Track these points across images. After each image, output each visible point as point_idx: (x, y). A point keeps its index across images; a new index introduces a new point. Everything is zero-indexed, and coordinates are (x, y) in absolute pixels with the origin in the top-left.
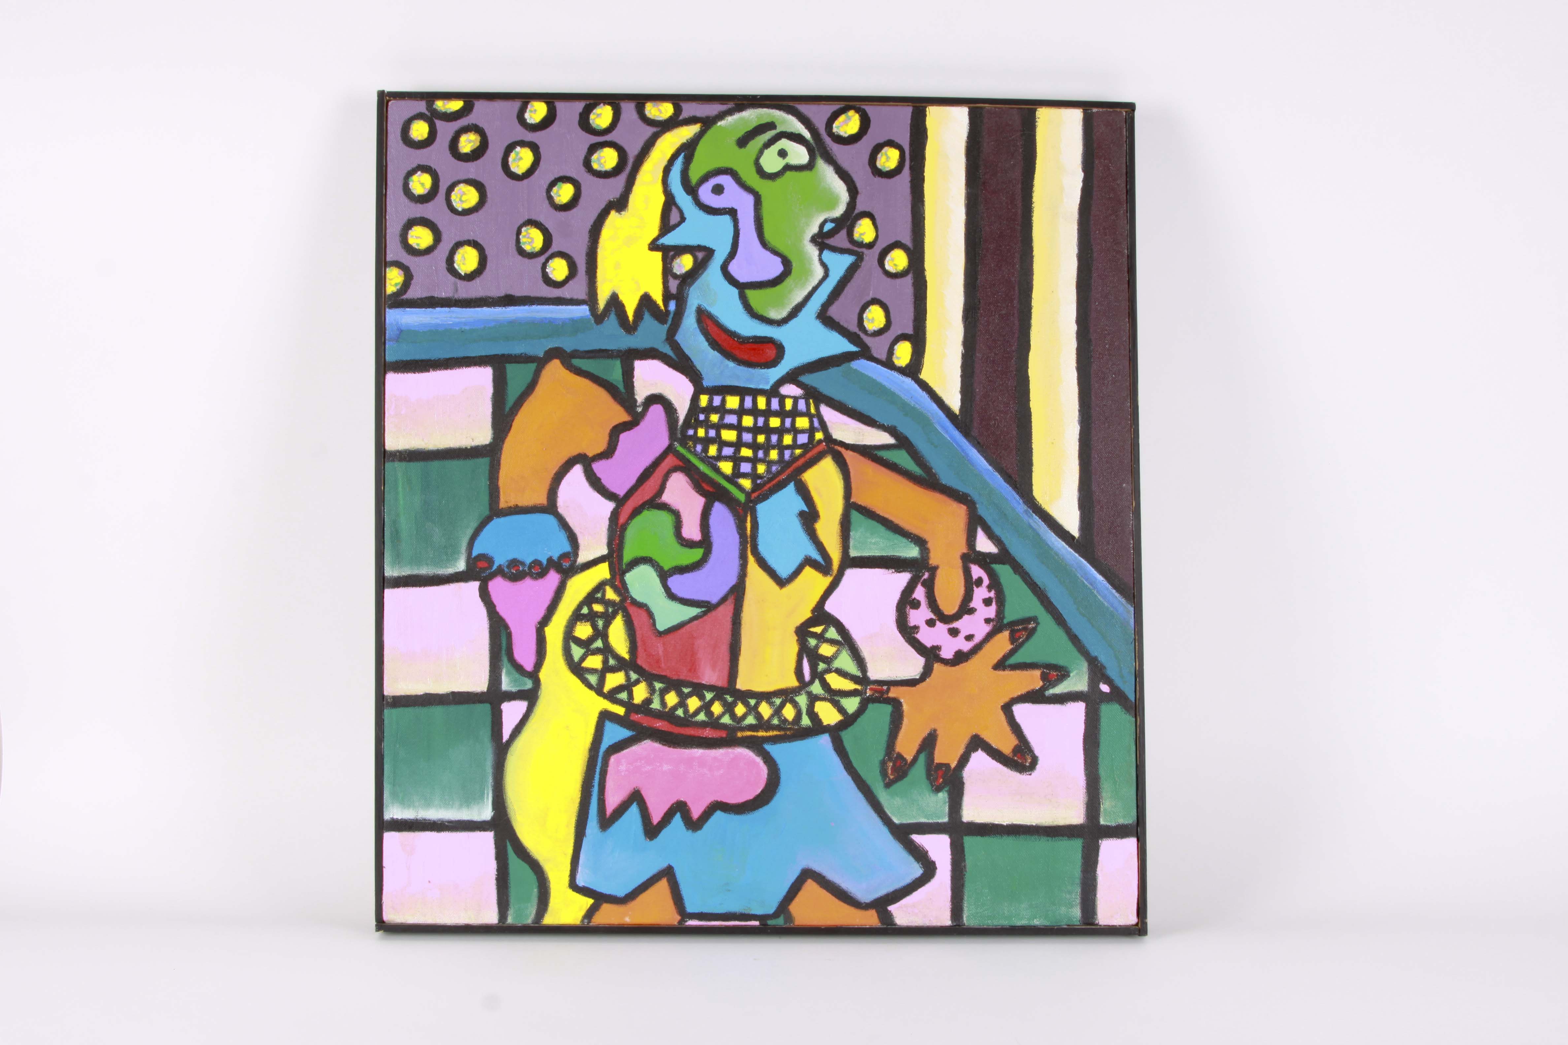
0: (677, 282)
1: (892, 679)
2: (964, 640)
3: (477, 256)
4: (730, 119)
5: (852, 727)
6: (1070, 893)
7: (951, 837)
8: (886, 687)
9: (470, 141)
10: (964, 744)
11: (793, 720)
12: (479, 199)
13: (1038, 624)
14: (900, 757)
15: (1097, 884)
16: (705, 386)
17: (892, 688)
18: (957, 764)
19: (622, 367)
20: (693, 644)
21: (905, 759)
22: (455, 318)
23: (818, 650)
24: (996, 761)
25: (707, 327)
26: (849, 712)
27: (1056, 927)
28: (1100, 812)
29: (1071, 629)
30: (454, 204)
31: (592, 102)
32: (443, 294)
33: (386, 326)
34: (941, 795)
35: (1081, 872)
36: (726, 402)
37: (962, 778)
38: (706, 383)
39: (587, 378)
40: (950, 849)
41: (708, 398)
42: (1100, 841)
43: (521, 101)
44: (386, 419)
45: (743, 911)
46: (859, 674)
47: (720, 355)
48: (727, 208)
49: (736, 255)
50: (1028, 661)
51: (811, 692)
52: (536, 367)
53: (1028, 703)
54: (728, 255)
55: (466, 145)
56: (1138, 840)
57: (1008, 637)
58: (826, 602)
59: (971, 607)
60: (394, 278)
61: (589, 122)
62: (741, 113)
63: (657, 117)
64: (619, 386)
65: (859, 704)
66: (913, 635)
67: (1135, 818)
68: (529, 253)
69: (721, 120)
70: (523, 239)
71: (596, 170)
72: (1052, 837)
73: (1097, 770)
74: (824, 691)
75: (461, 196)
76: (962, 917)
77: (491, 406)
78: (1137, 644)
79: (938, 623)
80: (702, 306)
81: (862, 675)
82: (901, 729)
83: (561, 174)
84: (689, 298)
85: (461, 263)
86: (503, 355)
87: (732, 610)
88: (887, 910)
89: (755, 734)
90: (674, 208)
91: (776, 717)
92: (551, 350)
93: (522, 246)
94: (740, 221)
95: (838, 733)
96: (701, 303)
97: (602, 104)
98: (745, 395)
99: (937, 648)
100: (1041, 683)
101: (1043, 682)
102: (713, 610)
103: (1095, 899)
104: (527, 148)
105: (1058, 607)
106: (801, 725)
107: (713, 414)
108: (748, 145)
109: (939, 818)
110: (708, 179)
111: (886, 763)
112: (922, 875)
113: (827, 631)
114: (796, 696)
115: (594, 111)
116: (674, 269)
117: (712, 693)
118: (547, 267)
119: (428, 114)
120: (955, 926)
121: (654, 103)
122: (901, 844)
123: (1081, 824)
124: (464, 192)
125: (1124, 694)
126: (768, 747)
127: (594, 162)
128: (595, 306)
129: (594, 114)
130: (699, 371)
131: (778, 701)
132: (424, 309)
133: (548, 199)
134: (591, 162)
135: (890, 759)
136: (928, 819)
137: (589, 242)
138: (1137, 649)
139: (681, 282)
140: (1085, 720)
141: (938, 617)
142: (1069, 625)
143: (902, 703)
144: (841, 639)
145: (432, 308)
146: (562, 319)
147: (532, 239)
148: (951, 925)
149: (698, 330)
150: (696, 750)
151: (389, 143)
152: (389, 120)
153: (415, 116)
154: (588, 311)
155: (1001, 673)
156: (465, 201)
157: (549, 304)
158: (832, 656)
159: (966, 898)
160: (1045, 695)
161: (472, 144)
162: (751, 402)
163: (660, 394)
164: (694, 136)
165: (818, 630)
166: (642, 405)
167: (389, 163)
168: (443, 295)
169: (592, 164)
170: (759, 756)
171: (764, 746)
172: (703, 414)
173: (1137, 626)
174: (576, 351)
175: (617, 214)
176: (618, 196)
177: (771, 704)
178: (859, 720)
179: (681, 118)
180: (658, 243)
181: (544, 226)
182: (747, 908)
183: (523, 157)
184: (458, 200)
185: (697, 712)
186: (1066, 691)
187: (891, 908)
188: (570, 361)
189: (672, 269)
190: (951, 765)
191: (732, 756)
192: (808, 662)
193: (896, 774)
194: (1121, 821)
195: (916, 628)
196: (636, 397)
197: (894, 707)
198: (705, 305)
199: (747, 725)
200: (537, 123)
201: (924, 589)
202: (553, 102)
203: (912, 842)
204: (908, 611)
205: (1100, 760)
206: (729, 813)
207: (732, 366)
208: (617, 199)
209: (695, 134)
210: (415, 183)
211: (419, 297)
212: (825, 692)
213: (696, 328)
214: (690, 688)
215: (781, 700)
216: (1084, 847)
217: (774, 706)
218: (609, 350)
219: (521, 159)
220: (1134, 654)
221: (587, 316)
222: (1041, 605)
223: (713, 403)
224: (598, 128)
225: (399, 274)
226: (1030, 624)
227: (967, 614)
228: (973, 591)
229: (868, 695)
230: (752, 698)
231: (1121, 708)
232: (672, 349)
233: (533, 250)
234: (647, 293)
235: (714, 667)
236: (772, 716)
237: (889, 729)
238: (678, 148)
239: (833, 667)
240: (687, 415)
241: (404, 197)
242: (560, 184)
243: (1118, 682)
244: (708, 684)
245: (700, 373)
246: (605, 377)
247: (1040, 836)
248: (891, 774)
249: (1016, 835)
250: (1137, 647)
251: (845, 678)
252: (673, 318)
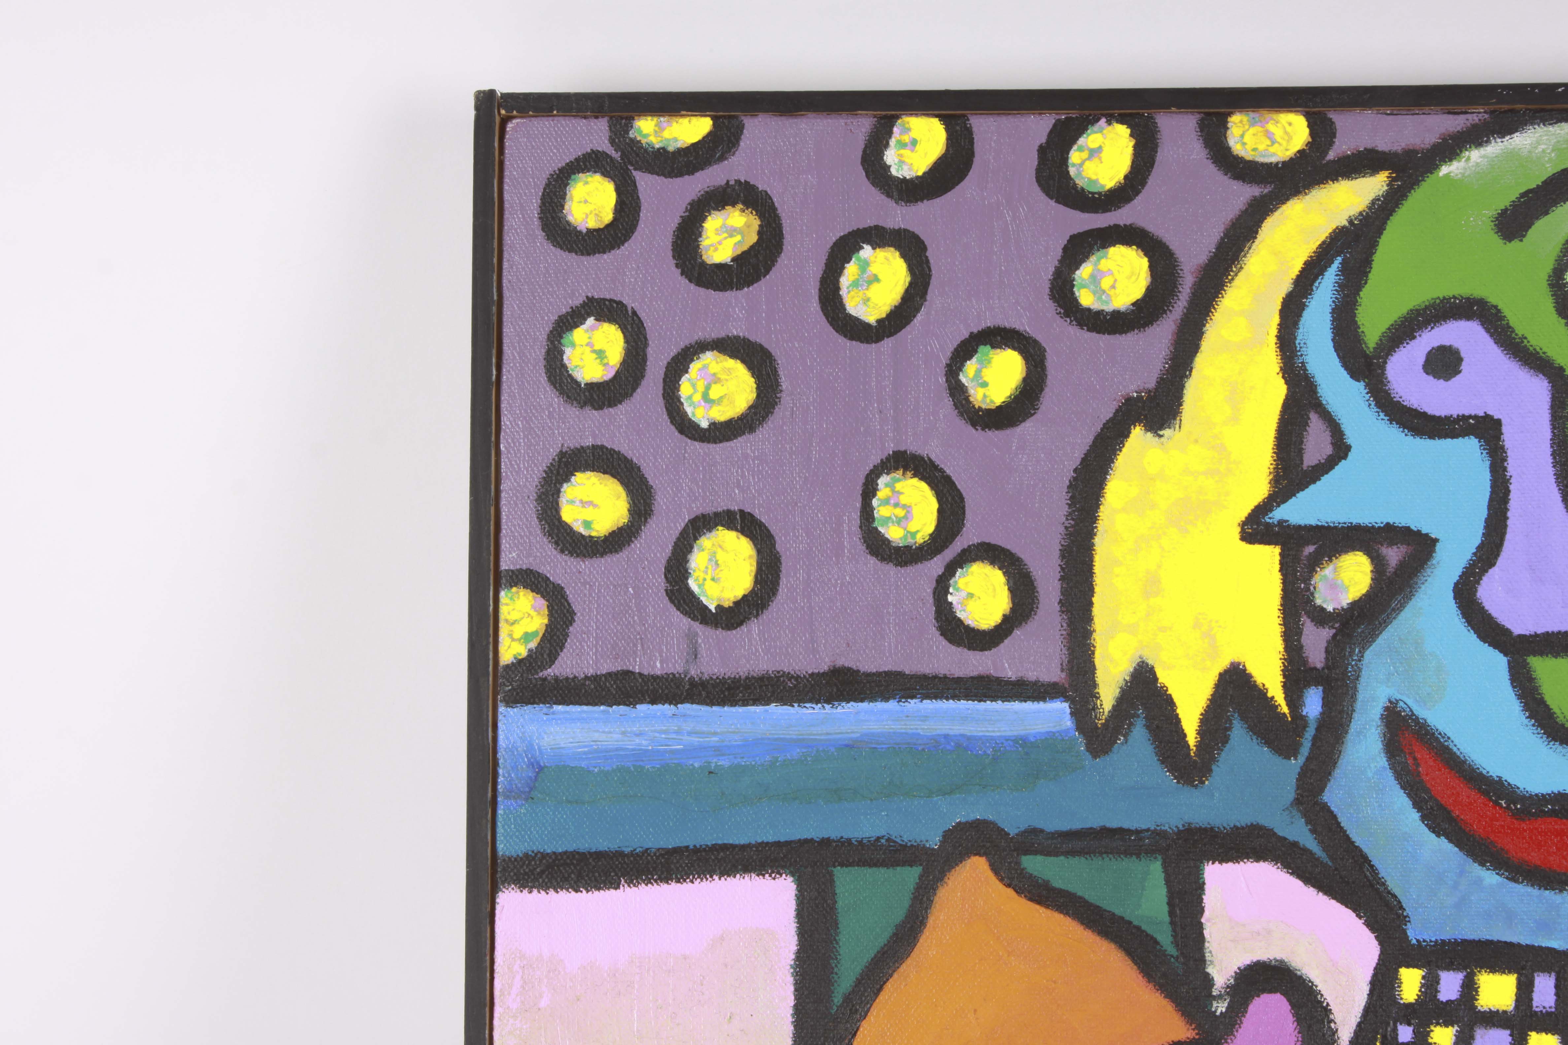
0: (1326, 633)
3: (750, 557)
4: (1475, 156)
9: (732, 231)
12: (758, 396)
16: (1414, 941)
19: (1168, 882)
22: (689, 734)
25: (1418, 765)
30: (689, 410)
31: (1074, 114)
32: (658, 665)
33: (499, 755)
36: (1476, 990)
38: (1416, 932)
39: (1067, 914)
41: (1423, 977)
43: (875, 116)
44: (496, 1022)
47: (1456, 849)
48: (1470, 417)
49: (1498, 555)
52: (921, 877)
54: (1475, 554)
55: (720, 243)
60: (523, 618)
61: (1068, 172)
62: (1507, 138)
63: (1264, 156)
64: (1159, 938)
68: (898, 549)
69: (1451, 160)
70: (882, 511)
71: (1089, 310)
75: (708, 388)
77: (792, 988)
80: (1401, 704)
83: (989, 322)
84: (1363, 680)
85: (708, 577)
86: (826, 842)
90: (1314, 417)
92: (961, 827)
93: (880, 529)
94: (1509, 453)
96: (1399, 697)
97: (1103, 121)
98: (1533, 972)
104: (892, 249)
107: (1438, 1024)
108: (1530, 232)
110: (1414, 331)
115: (1081, 141)
116: (1317, 595)
118: (951, 590)
119: (616, 155)
121: (1252, 114)
124: (714, 375)
127: (1084, 286)
128: (1088, 702)
129: (1081, 150)
130: (1394, 896)
132: (602, 708)
133: (952, 395)
134: (1073, 286)
137: (1069, 516)
139: (1339, 632)
145: (625, 704)
146: (992, 738)
147: (908, 508)
149: (1390, 775)
151: (507, 239)
152: (507, 173)
153: (577, 160)
154: (1069, 717)
156: (719, 401)
157: (955, 697)
161: (738, 238)
162: (1553, 991)
163: (1282, 962)
164: (1370, 208)
166: (1228, 994)
167: (506, 293)
168: (658, 668)
169: (1077, 294)
172: (1409, 1024)
174: (1034, 832)
175: (1149, 435)
176: (1152, 384)
179: (1331, 155)
180: (1268, 520)
181: (942, 471)
183: (880, 277)
184: (697, 397)
188: (1018, 863)
189: (1312, 594)
196: (1210, 970)
198: (1410, 702)
200: (917, 177)
202: (964, 116)
207: (1494, 882)
208: (1149, 392)
209: (1373, 202)
210: (578, 350)
211: (591, 672)
213: (1384, 767)
218: (1129, 831)
219: (875, 279)
221: (1067, 731)
223: (1437, 991)
224: (1091, 190)
225: (534, 607)
232: (1313, 831)
233: (910, 541)
234: (1239, 664)
238: (1324, 242)
240: (1359, 1025)
241: (549, 388)
242: (983, 349)
245: (1399, 902)
246: (1118, 911)
252: (1315, 739)
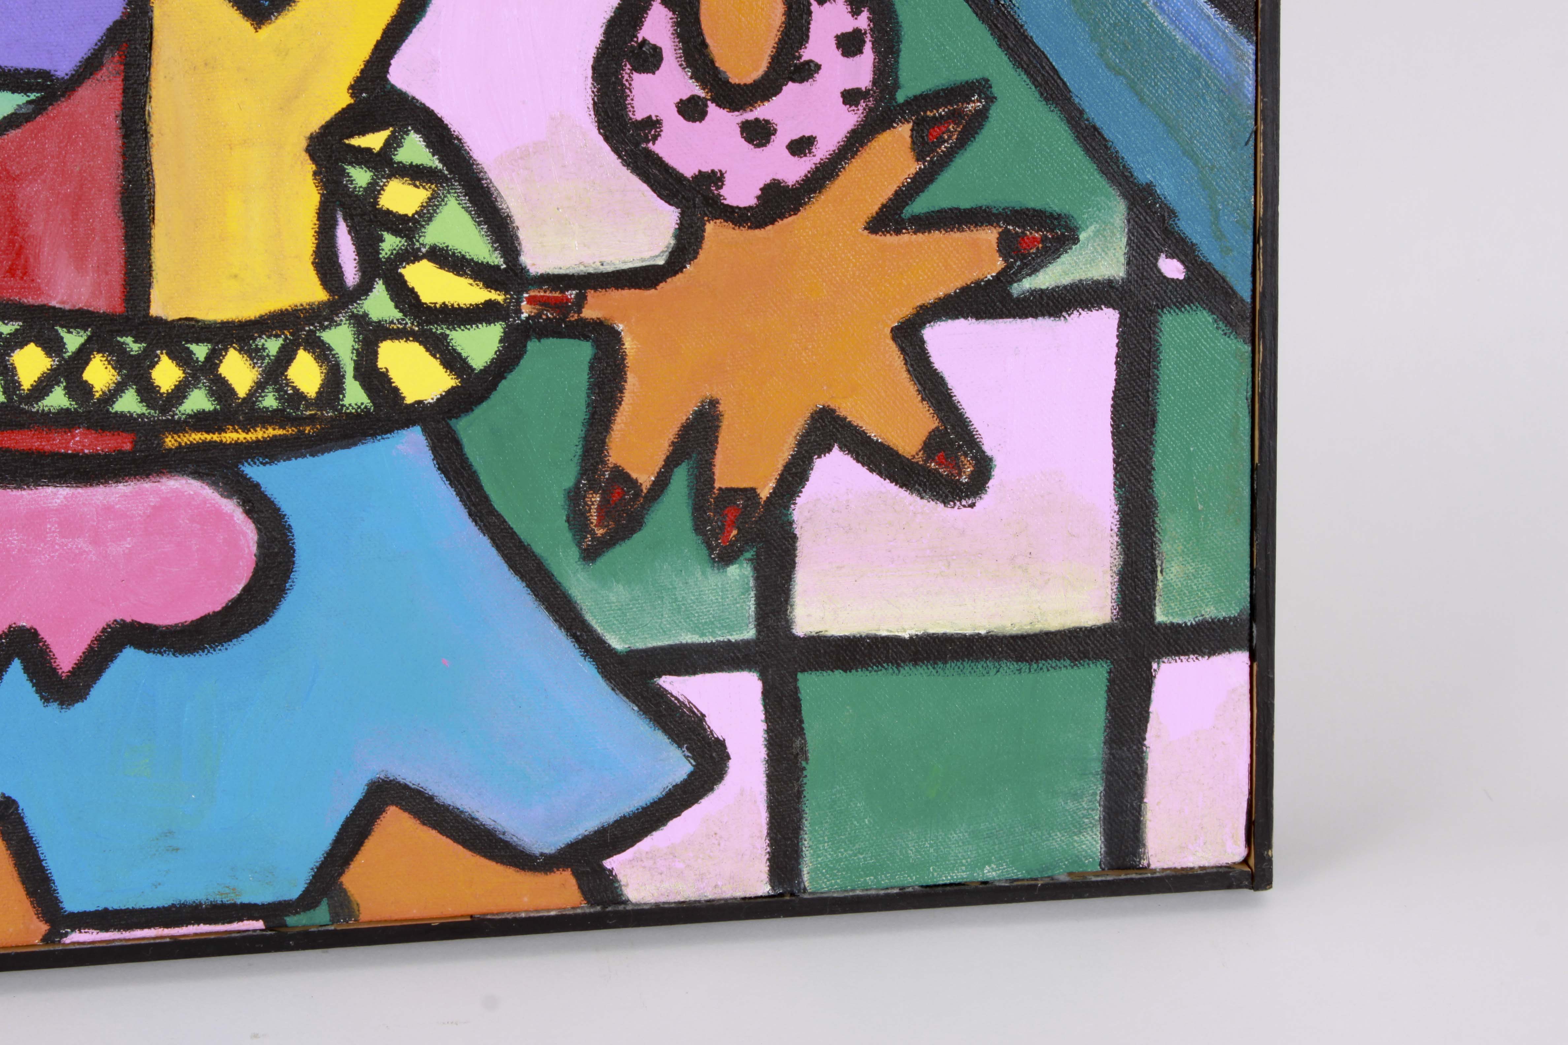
1: (591, 271)
2: (786, 153)
5: (485, 405)
6: (1076, 796)
7: (763, 678)
8: (574, 292)
10: (794, 434)
11: (319, 393)
13: (991, 99)
14: (621, 476)
15: (1146, 771)
17: (590, 294)
18: (774, 489)
20: (13, 196)
21: (634, 484)
23: (376, 198)
24: (880, 474)
26: (474, 366)
27: (1040, 883)
28: (1155, 591)
29: (1082, 112)
34: (733, 570)
35: (1105, 743)
37: (791, 523)
40: (762, 708)
42: (1155, 666)
45: (219, 899)
46: (496, 259)
50: (965, 204)
51: (366, 315)
53: (966, 318)
56: (1252, 658)
57: (909, 140)
58: (392, 62)
59: (805, 58)
65: (501, 341)
66: (644, 145)
67: (1247, 603)
72: (1029, 661)
73: (1148, 483)
74: (401, 311)
76: (798, 874)
78: (1261, 145)
79: (712, 108)
81: (505, 263)
82: (620, 404)
87: (118, 94)
88: (604, 869)
89: (216, 437)
91: (270, 388)
95: (448, 425)
99: (715, 178)
100: (1000, 264)
101: (1005, 260)
102: (63, 96)
103: (1140, 807)
105: (1047, 50)
106: (343, 406)
109: (731, 629)
111: (585, 497)
112: (691, 775)
113: (400, 145)
114: (324, 328)
117: (82, 333)
120: (781, 895)
122: (634, 702)
123: (1105, 625)
125: (1224, 281)
126: (254, 471)
131: (273, 346)
135: (593, 486)
136: (702, 635)
138: (1260, 160)
140: (1117, 356)
141: (710, 91)
142: (1077, 100)
143: (619, 333)
144: (440, 166)
148: (771, 893)
150: (50, 490)
155: (890, 239)
158: (417, 213)
159: (807, 825)
160: (1010, 295)
165: (374, 141)
170: (229, 497)
171: (243, 468)
173: (1263, 93)
177: (253, 354)
178: (503, 385)
182: (227, 890)
185: (43, 387)
186: (1066, 280)
187: (613, 863)
190: (758, 491)
191: (153, 500)
192: (349, 232)
193: (612, 525)
194: (1210, 612)
195: (652, 125)
197: (597, 344)
199: (190, 416)
201: (670, 14)
203: (662, 694)
204: (626, 77)
205: (1157, 460)
206: (160, 653)
212: (405, 315)
214: (17, 320)
215: (280, 341)
216: (1111, 681)
217: (263, 358)
220: (1252, 172)
222: (1000, 46)
226: (969, 101)
227: (794, 81)
228: (810, 13)
229: (524, 316)
230: (198, 341)
231: (1216, 321)
235: (80, 260)
236: (259, 387)
237: (588, 405)
239: (424, 245)
243: (1210, 252)
244: (67, 307)
247: (999, 660)
248: (600, 524)
249: (935, 663)
250: (1261, 155)
251: (458, 274)
